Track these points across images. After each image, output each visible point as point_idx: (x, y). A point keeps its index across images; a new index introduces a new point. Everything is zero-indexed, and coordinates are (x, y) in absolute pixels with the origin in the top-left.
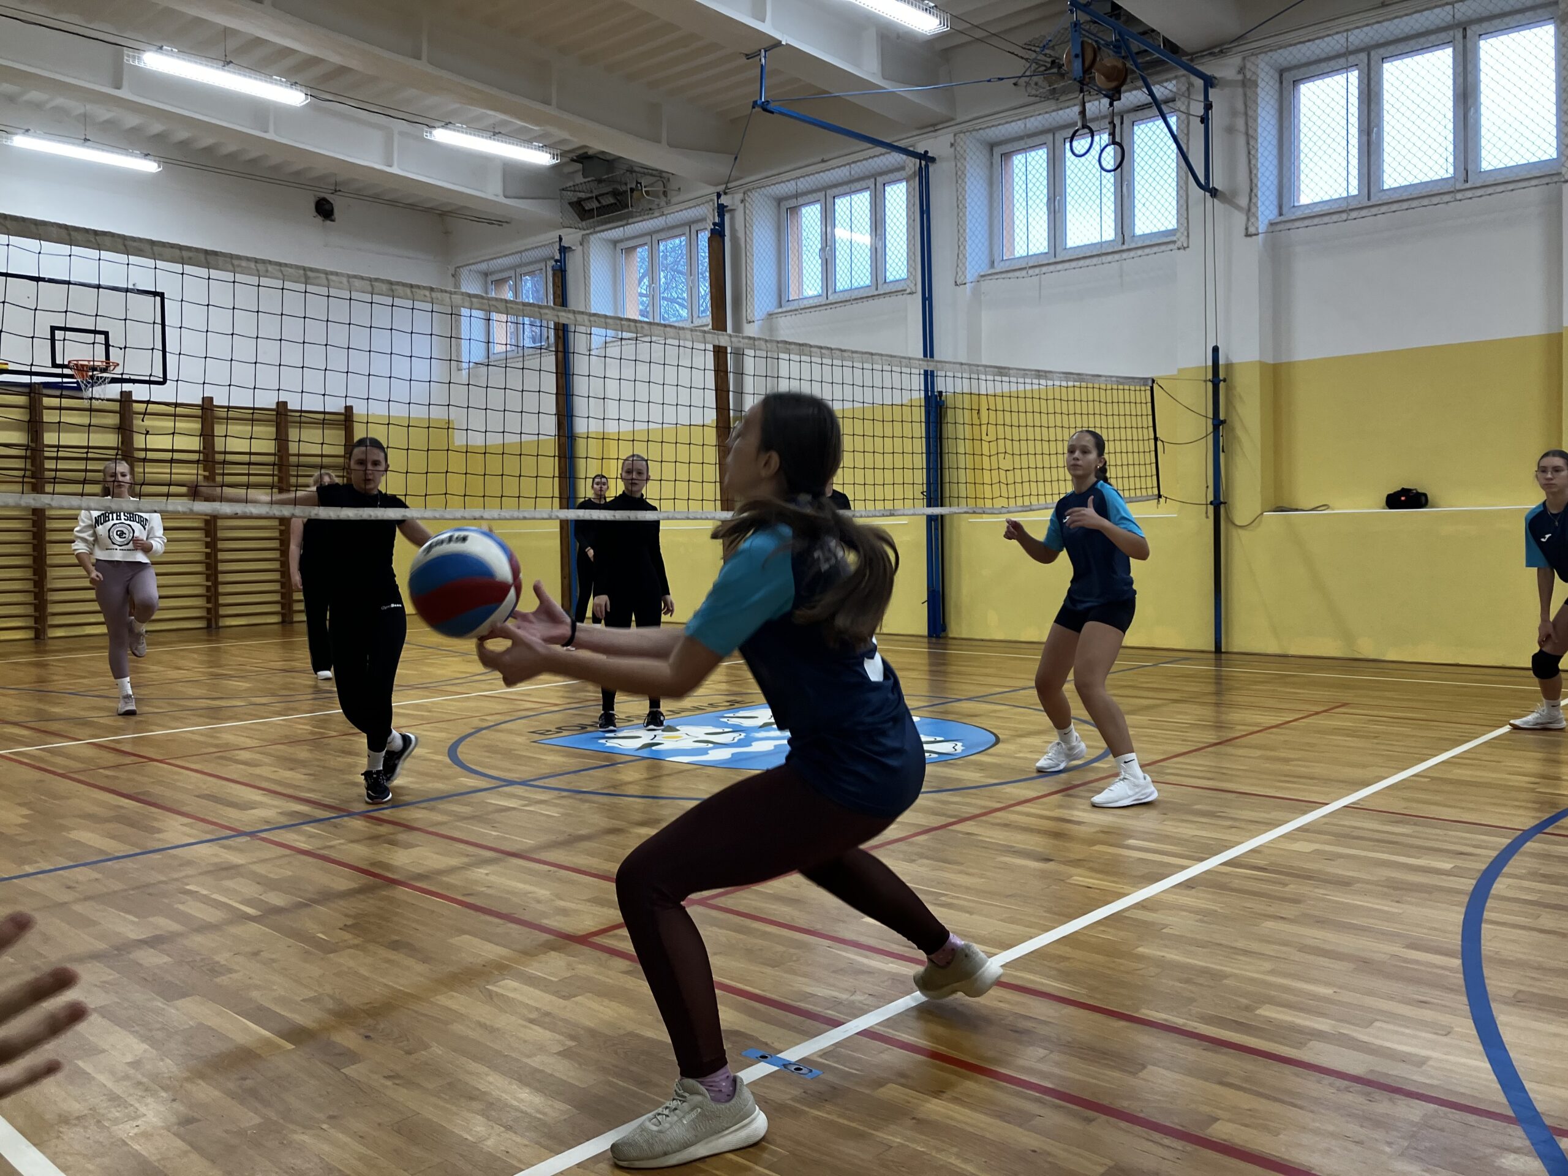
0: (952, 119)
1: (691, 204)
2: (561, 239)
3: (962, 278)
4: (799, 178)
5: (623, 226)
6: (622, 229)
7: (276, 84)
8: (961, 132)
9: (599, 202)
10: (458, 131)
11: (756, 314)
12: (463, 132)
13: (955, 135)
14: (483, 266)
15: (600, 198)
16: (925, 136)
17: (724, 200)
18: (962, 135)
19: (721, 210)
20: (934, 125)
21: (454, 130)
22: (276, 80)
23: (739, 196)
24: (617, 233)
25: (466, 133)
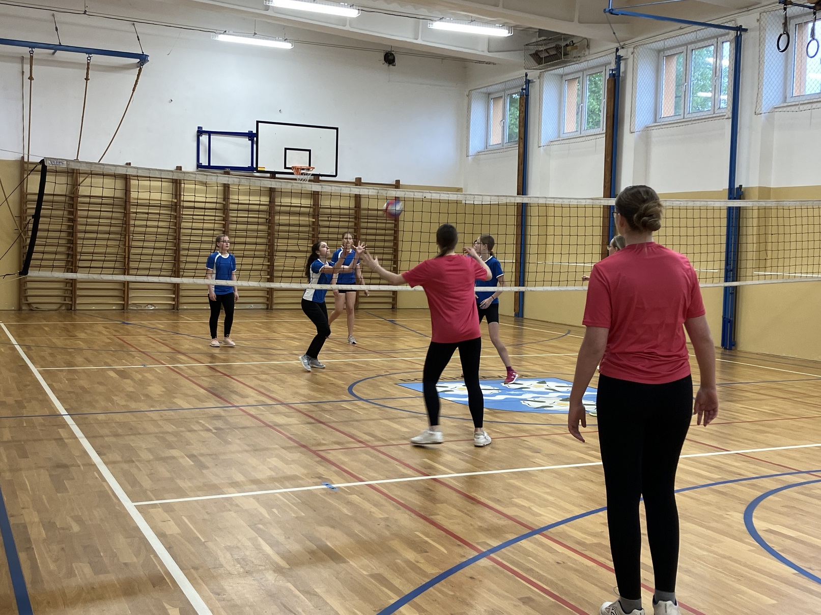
0: (759, 3)
1: (603, 54)
2: (526, 75)
3: (759, 110)
4: (666, 39)
5: (563, 67)
6: (562, 68)
7: (342, 7)
8: (764, 12)
9: (549, 53)
10: (448, 22)
11: (636, 127)
12: (450, 22)
13: (760, 14)
14: (484, 90)
15: (549, 51)
16: (742, 14)
17: (621, 53)
18: (765, 14)
19: (619, 59)
20: (747, 7)
21: (445, 22)
22: (342, 5)
23: (631, 50)
24: (560, 71)
25: (453, 23)
